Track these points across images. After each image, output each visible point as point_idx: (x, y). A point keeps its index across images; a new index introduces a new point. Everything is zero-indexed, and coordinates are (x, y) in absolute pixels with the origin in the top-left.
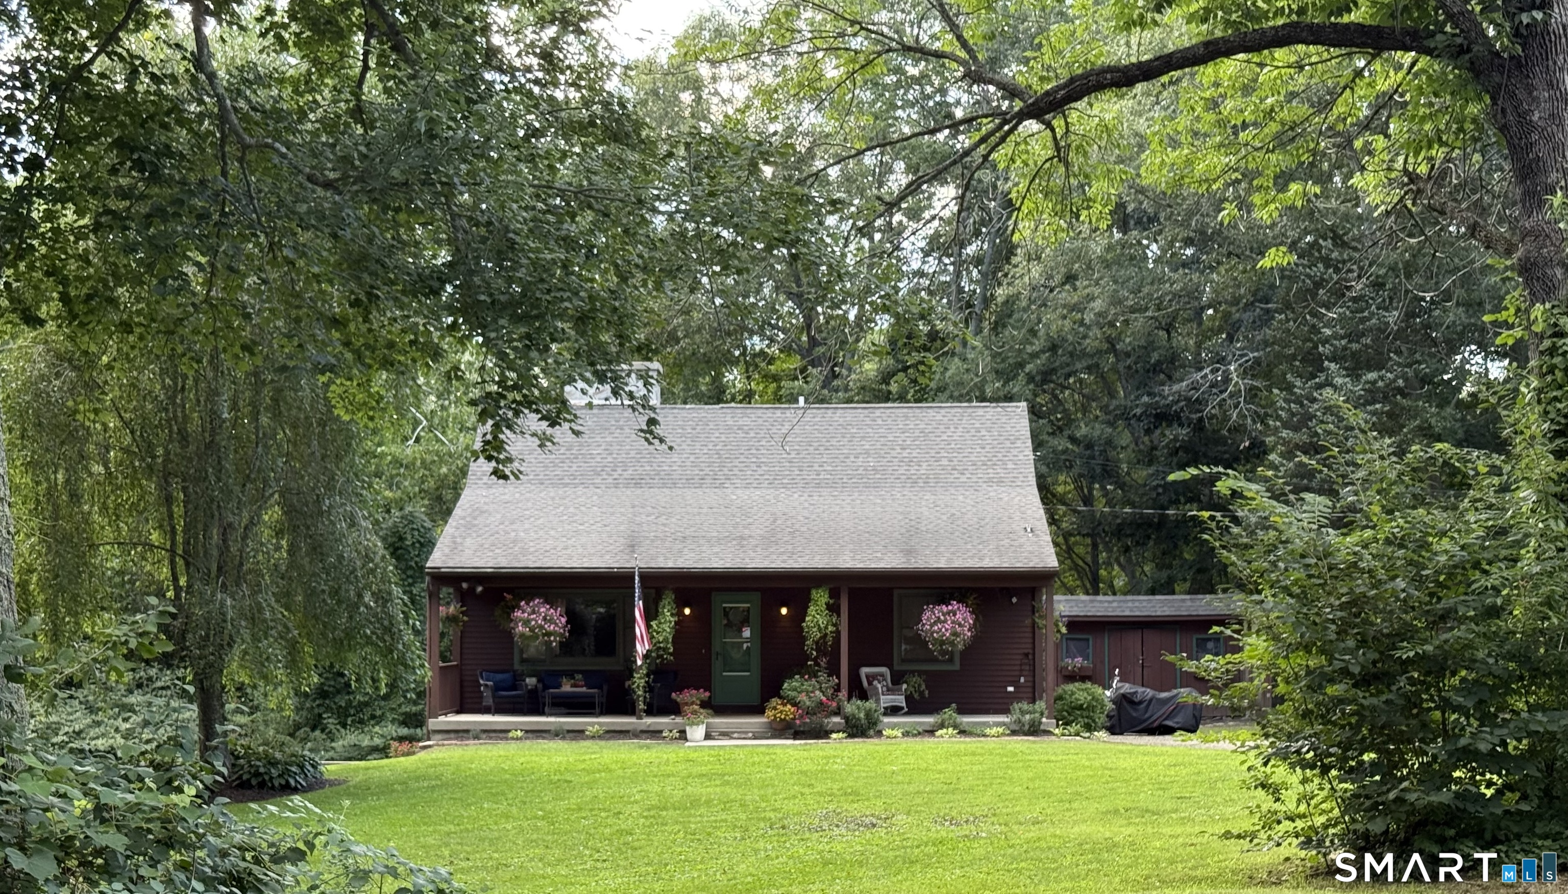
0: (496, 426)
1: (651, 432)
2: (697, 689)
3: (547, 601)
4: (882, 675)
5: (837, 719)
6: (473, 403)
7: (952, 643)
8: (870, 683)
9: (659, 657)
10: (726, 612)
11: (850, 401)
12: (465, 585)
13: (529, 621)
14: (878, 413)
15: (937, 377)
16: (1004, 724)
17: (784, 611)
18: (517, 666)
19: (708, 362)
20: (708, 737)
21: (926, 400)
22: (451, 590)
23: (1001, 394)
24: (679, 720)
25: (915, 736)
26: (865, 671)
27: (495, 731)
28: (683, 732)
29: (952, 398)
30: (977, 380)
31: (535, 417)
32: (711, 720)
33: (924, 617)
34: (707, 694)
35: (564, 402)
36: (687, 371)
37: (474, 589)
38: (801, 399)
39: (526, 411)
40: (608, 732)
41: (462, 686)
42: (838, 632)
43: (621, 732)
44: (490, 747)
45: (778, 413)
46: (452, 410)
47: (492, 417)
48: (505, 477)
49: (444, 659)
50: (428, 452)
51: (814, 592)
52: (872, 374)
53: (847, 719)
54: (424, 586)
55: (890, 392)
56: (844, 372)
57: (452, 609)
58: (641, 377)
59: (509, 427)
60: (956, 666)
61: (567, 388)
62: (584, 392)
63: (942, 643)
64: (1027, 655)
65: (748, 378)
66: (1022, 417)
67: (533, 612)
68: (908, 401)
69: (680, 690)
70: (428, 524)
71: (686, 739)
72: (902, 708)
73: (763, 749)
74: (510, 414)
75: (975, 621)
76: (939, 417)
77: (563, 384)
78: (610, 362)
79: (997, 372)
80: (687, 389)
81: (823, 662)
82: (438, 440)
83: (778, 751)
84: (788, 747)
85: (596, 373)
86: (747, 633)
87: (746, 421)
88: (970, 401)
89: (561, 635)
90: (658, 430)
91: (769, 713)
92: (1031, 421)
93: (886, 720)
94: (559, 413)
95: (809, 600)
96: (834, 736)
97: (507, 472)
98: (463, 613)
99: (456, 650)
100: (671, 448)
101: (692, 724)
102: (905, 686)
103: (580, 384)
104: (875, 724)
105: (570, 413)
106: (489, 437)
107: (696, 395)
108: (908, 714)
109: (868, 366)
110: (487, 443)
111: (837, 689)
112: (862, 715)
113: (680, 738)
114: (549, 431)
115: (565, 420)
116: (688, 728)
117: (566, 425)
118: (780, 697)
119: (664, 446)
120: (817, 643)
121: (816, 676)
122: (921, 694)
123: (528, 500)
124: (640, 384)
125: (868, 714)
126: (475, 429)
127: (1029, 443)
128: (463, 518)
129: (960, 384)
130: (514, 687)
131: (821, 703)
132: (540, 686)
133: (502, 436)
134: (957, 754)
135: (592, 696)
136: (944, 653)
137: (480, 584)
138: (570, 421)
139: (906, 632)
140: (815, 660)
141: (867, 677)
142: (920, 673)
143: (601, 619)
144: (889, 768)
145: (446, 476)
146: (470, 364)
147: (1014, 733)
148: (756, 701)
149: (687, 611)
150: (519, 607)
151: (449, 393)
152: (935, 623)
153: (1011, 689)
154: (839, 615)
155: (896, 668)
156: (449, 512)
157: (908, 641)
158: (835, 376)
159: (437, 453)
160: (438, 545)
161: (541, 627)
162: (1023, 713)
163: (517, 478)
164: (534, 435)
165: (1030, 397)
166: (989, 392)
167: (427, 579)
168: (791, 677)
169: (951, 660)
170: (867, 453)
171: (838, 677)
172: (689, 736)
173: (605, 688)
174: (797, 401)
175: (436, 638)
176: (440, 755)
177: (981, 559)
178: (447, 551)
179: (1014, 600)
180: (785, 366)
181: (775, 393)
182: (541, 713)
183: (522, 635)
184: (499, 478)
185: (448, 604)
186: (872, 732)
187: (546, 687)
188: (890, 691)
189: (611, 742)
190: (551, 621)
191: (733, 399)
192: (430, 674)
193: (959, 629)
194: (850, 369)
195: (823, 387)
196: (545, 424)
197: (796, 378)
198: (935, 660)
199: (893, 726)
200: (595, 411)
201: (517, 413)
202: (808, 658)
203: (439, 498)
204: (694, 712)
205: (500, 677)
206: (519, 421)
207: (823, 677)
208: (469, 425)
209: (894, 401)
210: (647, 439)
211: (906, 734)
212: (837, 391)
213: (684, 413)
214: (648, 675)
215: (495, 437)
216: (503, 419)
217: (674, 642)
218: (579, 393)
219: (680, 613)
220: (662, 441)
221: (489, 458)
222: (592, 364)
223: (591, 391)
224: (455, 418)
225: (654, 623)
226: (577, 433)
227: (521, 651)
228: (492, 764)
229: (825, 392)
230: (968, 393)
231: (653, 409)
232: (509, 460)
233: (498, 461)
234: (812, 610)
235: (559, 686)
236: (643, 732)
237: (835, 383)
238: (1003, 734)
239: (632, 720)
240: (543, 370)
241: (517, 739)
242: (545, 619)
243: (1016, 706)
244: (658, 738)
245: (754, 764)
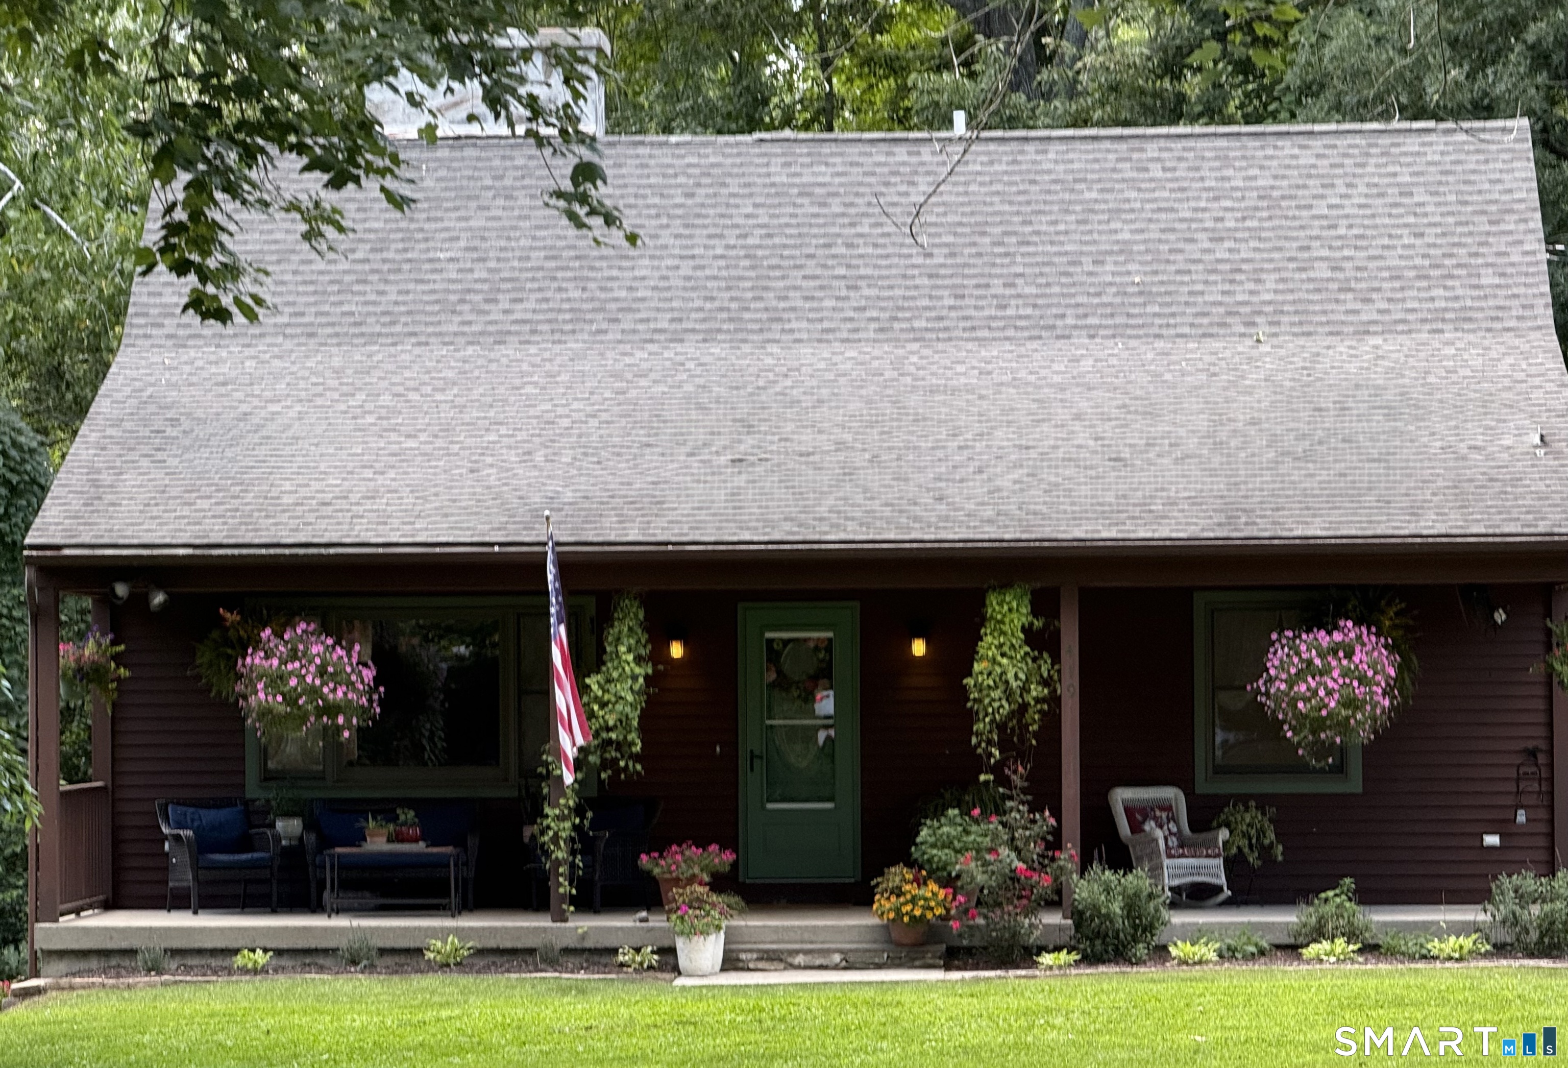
0: (198, 187)
1: (584, 199)
2: (702, 844)
3: (326, 629)
4: (1167, 807)
5: (1053, 918)
6: (141, 130)
7: (1343, 726)
8: (1136, 828)
9: (605, 764)
10: (773, 652)
11: (1081, 120)
12: (121, 590)
13: (282, 677)
14: (1152, 149)
15: (1302, 57)
16: (1476, 928)
17: (919, 648)
18: (253, 790)
19: (722, 28)
20: (730, 963)
21: (1274, 117)
22: (88, 603)
23: (1465, 97)
24: (657, 921)
25: (1251, 958)
26: (1122, 796)
27: (200, 952)
28: (668, 953)
29: (1339, 110)
30: (1401, 62)
31: (293, 162)
32: (738, 922)
33: (1273, 663)
34: (729, 857)
35: (367, 126)
36: (671, 51)
37: (145, 599)
38: (959, 117)
39: (273, 150)
40: (481, 952)
41: (116, 842)
42: (1054, 700)
43: (513, 952)
44: (187, 992)
45: (901, 153)
46: (87, 152)
47: (188, 165)
48: (222, 315)
49: (70, 772)
50: (27, 259)
51: (993, 600)
52: (1137, 53)
53: (1078, 916)
54: (21, 592)
55: (1181, 98)
56: (1068, 48)
57: (90, 649)
58: (559, 61)
59: (232, 190)
60: (1354, 784)
61: (376, 94)
62: (413, 100)
63: (1318, 725)
64: (1532, 754)
65: (826, 64)
66: (1516, 156)
67: (294, 655)
68: (1230, 121)
69: (660, 847)
70: (30, 439)
71: (676, 970)
72: (1218, 889)
73: (869, 993)
74: (232, 157)
75: (1400, 669)
76: (1306, 159)
77: (365, 79)
78: (480, 24)
79: (1454, 43)
80: (671, 97)
81: (1018, 774)
82: (52, 230)
83: (907, 997)
84: (931, 986)
85: (446, 52)
86: (826, 704)
87: (823, 173)
88: (1386, 116)
89: (363, 711)
90: (600, 192)
91: (884, 903)
92: (1540, 165)
93: (1178, 918)
94: (353, 152)
95: (983, 620)
96: (1047, 959)
97: (227, 301)
98: (116, 658)
99: (102, 750)
100: (632, 239)
101: (692, 932)
102: (1223, 834)
103: (407, 80)
104: (1149, 928)
105: (381, 152)
106: (180, 215)
107: (695, 111)
108: (1229, 903)
109: (1126, 33)
110: (173, 229)
111: (1054, 842)
112: (1116, 908)
113: (661, 968)
114: (330, 198)
115: (369, 168)
116: (680, 943)
117: (372, 185)
118: (910, 864)
119: (616, 236)
120: (1001, 727)
121: (1000, 811)
122: (1266, 852)
123: (277, 377)
124: (557, 78)
125: (1132, 906)
126: (143, 201)
127: (1536, 221)
128: (117, 423)
129: (1362, 74)
130: (245, 843)
131: (1013, 877)
132: (311, 839)
133: (213, 214)
134: (1357, 1003)
135: (441, 863)
136: (1321, 749)
137: (160, 587)
138: (383, 172)
139: (1224, 698)
140: (997, 769)
141: (1129, 811)
142: (1263, 802)
143: (459, 668)
144: (1185, 1039)
145: (72, 318)
146: (130, 37)
147: (1501, 950)
148: (849, 874)
149: (677, 650)
150: (257, 643)
151: (78, 110)
152: (1300, 676)
153: (1492, 840)
154: (1056, 659)
155: (1202, 788)
156: (81, 408)
157: (1231, 721)
158: (1044, 58)
159: (50, 262)
160: (55, 490)
161: (314, 692)
162: (1523, 898)
163: (251, 316)
164: (293, 207)
165: (1538, 105)
166: (1433, 96)
167: (28, 574)
168: (938, 813)
169: (1340, 769)
170: (1125, 249)
171: (1057, 813)
172: (682, 962)
173: (473, 842)
174: (948, 123)
175: (52, 721)
176: (65, 1013)
177: (1415, 513)
178: (76, 504)
179: (1500, 616)
180: (916, 35)
181: (893, 104)
182: (315, 907)
183: (266, 713)
184: (205, 316)
185: (81, 636)
186: (1141, 950)
187: (326, 842)
188: (1185, 847)
189: (490, 979)
190: (337, 678)
191: (787, 121)
192: (37, 809)
193: (1360, 691)
194: (1081, 40)
195: (1014, 87)
196: (320, 177)
197: (947, 65)
198: (1300, 769)
199: (1195, 935)
200: (443, 153)
201: (249, 155)
202: (979, 763)
203: (56, 374)
204: (697, 903)
205: (209, 816)
206: (253, 175)
207: (1017, 812)
208: (128, 189)
209: (1193, 119)
210: (572, 217)
211: (1228, 954)
212: (1048, 96)
213: (664, 157)
214: (579, 811)
215: (196, 215)
216: (214, 169)
217: (643, 729)
218: (403, 102)
219: (659, 655)
220: (610, 220)
221: (181, 268)
222: (436, 29)
223: (435, 98)
224: (93, 174)
225: (592, 681)
226: (398, 202)
227: (264, 753)
228: (194, 1033)
229: (1020, 98)
230: (1380, 98)
231: (590, 141)
232: (232, 271)
233: (204, 276)
234: (988, 645)
235: (360, 838)
236: (568, 951)
237: (1044, 75)
238: (1475, 954)
239: (542, 922)
240: (312, 48)
241: (255, 971)
242: (322, 672)
243: (1506, 883)
244: (606, 968)
245: (846, 1030)
